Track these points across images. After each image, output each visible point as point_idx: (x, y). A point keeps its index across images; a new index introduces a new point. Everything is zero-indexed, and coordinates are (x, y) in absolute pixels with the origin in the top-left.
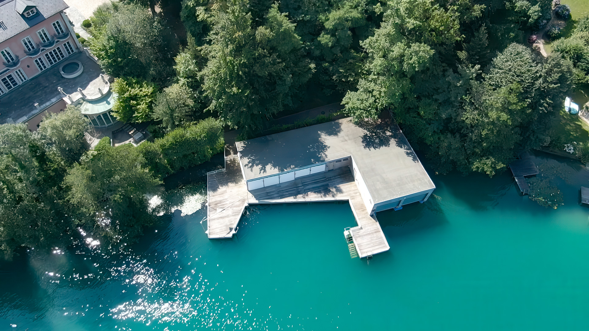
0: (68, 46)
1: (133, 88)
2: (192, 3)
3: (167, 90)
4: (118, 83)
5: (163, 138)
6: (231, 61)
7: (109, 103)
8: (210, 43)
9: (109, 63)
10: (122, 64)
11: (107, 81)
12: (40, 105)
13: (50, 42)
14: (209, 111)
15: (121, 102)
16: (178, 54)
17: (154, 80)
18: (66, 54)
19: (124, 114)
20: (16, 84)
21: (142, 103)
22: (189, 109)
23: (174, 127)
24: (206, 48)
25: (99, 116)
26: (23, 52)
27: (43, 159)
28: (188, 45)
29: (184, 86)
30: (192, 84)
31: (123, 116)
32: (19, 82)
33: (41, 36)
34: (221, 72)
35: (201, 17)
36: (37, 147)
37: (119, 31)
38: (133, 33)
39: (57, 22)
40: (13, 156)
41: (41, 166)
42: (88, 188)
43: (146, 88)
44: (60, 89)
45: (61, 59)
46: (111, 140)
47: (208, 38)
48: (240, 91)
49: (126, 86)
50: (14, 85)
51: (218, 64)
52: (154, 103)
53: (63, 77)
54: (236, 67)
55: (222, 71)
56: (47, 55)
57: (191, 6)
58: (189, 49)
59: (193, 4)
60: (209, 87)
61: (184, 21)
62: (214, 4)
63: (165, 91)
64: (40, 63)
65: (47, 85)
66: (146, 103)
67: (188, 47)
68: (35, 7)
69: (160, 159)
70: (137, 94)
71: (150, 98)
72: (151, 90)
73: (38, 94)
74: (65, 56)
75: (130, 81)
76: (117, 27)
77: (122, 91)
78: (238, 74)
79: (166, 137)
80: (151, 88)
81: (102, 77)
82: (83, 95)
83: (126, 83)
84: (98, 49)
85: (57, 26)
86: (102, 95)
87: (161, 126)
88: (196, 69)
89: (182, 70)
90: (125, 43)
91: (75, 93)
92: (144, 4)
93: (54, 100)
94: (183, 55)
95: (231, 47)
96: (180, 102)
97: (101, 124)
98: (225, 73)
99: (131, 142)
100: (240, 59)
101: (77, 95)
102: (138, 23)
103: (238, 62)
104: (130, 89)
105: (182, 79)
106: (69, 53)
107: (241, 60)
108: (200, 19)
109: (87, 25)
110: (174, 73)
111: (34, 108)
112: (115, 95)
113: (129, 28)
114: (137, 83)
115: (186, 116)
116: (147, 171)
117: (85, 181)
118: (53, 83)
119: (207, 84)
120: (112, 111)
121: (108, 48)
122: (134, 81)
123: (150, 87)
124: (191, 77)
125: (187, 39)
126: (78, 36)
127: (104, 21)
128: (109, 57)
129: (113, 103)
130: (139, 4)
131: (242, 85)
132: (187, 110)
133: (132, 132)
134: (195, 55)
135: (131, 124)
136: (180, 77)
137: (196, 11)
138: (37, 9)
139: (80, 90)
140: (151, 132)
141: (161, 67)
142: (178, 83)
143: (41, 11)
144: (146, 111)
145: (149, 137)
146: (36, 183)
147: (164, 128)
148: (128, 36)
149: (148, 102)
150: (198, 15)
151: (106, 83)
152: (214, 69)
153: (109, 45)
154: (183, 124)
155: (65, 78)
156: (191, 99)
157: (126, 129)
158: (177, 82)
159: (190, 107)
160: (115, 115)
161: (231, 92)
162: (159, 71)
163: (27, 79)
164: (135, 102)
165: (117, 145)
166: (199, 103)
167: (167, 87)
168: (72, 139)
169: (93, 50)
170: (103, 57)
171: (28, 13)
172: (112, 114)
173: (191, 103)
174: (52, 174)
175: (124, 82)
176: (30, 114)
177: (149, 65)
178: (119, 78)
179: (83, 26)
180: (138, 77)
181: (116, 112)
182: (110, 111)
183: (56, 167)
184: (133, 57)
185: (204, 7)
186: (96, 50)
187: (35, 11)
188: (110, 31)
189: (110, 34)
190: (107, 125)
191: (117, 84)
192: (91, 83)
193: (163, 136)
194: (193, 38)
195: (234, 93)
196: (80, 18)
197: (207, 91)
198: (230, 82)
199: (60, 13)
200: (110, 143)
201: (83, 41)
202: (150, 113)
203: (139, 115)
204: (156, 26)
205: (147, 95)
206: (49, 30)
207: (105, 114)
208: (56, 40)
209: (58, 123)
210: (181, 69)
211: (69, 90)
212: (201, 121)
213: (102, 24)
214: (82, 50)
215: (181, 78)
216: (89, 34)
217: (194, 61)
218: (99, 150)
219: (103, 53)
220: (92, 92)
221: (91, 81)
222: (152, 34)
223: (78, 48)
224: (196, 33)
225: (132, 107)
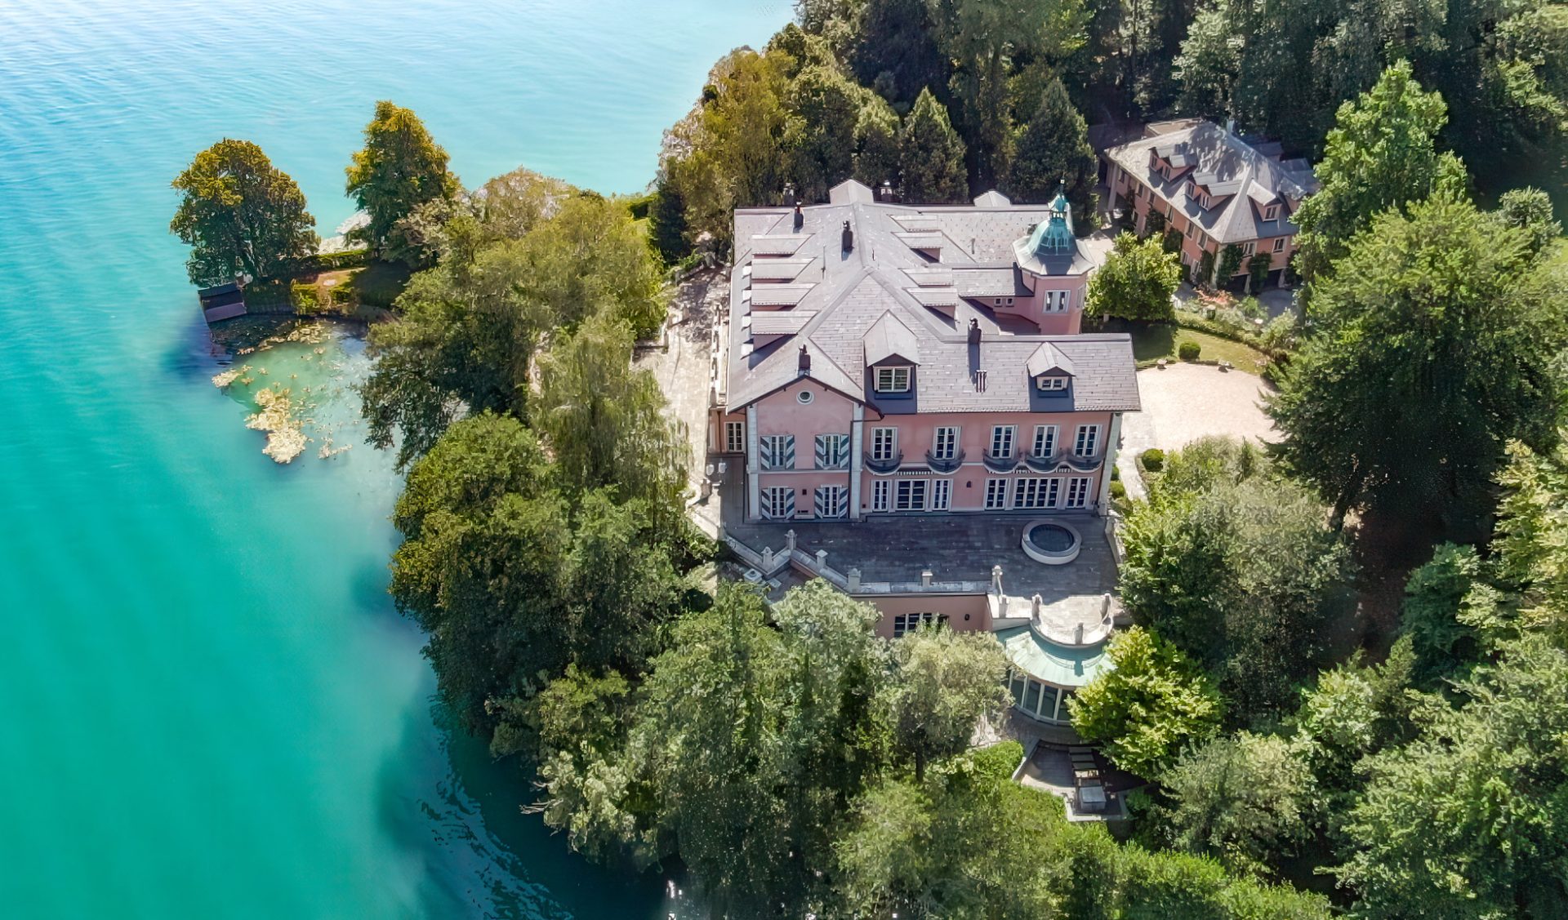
0: (1078, 489)
1: (1161, 673)
2: (1468, 566)
3: (1246, 738)
4: (1134, 639)
5: (1151, 854)
6: (1495, 793)
7: (1079, 671)
8: (1459, 701)
9: (1145, 581)
10: (1174, 603)
11: (1111, 617)
12: (932, 580)
13: (1047, 461)
14: (1332, 878)
15: (1111, 690)
16: (1339, 666)
17: (1227, 687)
18: (1062, 502)
19: (1097, 721)
20: (921, 505)
21: (1159, 725)
22: (1276, 825)
23: (1201, 845)
24: (1436, 705)
25: (1035, 684)
26: (981, 451)
27: (855, 707)
28: (1384, 665)
29: (1299, 759)
30: (1327, 767)
31: (1090, 724)
32: (928, 506)
33: (1040, 438)
34: (1442, 803)
35: (1473, 615)
36: (866, 676)
37: (1222, 525)
38: (1253, 550)
39: (1093, 429)
40: (806, 665)
41: (841, 721)
42: (897, 857)
43: (1193, 695)
44: (998, 570)
45: (1046, 506)
46: (1024, 759)
47: (1459, 685)
48: (1472, 895)
49: (1148, 659)
50: (914, 505)
51: (1447, 773)
52: (1188, 746)
53: (1020, 546)
54: (1502, 820)
55: (1448, 802)
56: (1022, 482)
57: (1462, 572)
58: (1381, 676)
59: (1471, 570)
60: (1375, 820)
61: (1411, 595)
62: (1541, 605)
63: (1239, 739)
64: (995, 491)
65: (978, 544)
66: (1169, 731)
67: (1381, 668)
68: (1070, 376)
69: (1107, 897)
70: (1159, 696)
71: (1187, 724)
72: (1204, 708)
73: (946, 552)
74: (1057, 505)
75: (1165, 652)
76: (1222, 512)
77: (1130, 666)
78: (1496, 842)
79: (1161, 857)
80: (1208, 705)
81: (1107, 602)
82: (1036, 614)
83: (1153, 654)
84: (1141, 535)
85: (1086, 436)
86: (1079, 642)
87: (1167, 816)
88: (1367, 737)
89: (1322, 716)
90: (1217, 560)
91: (1021, 599)
92: (1327, 495)
93: (968, 586)
94: (1354, 680)
95: (1522, 755)
96: (1260, 792)
97: (1028, 706)
98: (1454, 816)
99: (1066, 800)
100: (1532, 807)
101: (1023, 606)
102: (1283, 534)
103: (1520, 812)
104: (1153, 671)
105: (1307, 737)
106: (1071, 503)
107: (1535, 813)
108: (1468, 618)
109: (1151, 463)
110: (1293, 705)
111: (917, 578)
112: (1106, 663)
113: (1252, 532)
114: (1180, 668)
115: (1254, 835)
116: (1054, 902)
117: (901, 836)
118: (992, 548)
119: (1375, 804)
120: (1074, 696)
121: (1167, 547)
122: (1176, 660)
123: (1206, 700)
124: (1338, 750)
125: (1393, 648)
126: (1115, 477)
127: (1200, 481)
128: (1155, 568)
129: (1091, 678)
130: (1316, 492)
131: (1489, 880)
132: (1265, 825)
133: (1085, 774)
134: (1388, 699)
135: (1095, 753)
136: (1304, 727)
137: (1466, 591)
138: (1070, 381)
139: (1037, 602)
140: (1130, 809)
141: (1268, 667)
142: (1289, 741)
143: (1077, 392)
144: (1156, 750)
145: (1118, 817)
146: (805, 757)
147: (1172, 826)
148: (1235, 548)
149: (1176, 732)
150: (1467, 606)
151: (1107, 621)
152: (1427, 781)
153: (1174, 541)
154: (1231, 851)
155: (1023, 552)
156: (1296, 802)
157: (1074, 758)
158: (1288, 734)
159: (1280, 823)
160: (1073, 706)
161: (1437, 877)
162: (1255, 672)
163: (949, 507)
164: (1143, 712)
165: (1028, 780)
166: (1312, 826)
167: (1254, 733)
168: (945, 717)
169: (1129, 531)
170: (1140, 558)
171: (1046, 381)
172: (1069, 701)
173: (1288, 811)
174: (850, 757)
175: (1150, 646)
176: (902, 587)
177: (1239, 644)
178: (1146, 630)
179: (1140, 460)
180: (1193, 654)
181: (1081, 703)
182: (1070, 692)
183: (868, 746)
184: (1213, 603)
185: (1500, 594)
186: (1135, 536)
187: (1064, 385)
188: (1200, 513)
189: (1195, 517)
190: (1038, 715)
191: (1129, 641)
192: (1073, 599)
193: (1155, 849)
194: (1412, 654)
195: (1446, 888)
196: (1147, 437)
197: (1359, 823)
198: (1454, 847)
199: (1112, 416)
200: (1016, 765)
201: (1118, 494)
202: (1162, 765)
203: (1130, 749)
204: (1324, 566)
205: (1184, 714)
206: (1063, 434)
207: (1051, 690)
208: (1064, 463)
209: (943, 663)
210: (1321, 709)
211: (1014, 585)
212: (1288, 886)
213: (1188, 484)
214: (1102, 511)
215: (1304, 732)
216: (1145, 489)
217: (1375, 714)
218: (981, 764)
219: (1147, 552)
220: (1061, 622)
221: (1076, 593)
222: (1300, 578)
223: (1096, 503)
224: (1428, 643)
225: (1129, 717)
